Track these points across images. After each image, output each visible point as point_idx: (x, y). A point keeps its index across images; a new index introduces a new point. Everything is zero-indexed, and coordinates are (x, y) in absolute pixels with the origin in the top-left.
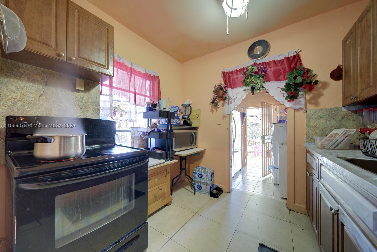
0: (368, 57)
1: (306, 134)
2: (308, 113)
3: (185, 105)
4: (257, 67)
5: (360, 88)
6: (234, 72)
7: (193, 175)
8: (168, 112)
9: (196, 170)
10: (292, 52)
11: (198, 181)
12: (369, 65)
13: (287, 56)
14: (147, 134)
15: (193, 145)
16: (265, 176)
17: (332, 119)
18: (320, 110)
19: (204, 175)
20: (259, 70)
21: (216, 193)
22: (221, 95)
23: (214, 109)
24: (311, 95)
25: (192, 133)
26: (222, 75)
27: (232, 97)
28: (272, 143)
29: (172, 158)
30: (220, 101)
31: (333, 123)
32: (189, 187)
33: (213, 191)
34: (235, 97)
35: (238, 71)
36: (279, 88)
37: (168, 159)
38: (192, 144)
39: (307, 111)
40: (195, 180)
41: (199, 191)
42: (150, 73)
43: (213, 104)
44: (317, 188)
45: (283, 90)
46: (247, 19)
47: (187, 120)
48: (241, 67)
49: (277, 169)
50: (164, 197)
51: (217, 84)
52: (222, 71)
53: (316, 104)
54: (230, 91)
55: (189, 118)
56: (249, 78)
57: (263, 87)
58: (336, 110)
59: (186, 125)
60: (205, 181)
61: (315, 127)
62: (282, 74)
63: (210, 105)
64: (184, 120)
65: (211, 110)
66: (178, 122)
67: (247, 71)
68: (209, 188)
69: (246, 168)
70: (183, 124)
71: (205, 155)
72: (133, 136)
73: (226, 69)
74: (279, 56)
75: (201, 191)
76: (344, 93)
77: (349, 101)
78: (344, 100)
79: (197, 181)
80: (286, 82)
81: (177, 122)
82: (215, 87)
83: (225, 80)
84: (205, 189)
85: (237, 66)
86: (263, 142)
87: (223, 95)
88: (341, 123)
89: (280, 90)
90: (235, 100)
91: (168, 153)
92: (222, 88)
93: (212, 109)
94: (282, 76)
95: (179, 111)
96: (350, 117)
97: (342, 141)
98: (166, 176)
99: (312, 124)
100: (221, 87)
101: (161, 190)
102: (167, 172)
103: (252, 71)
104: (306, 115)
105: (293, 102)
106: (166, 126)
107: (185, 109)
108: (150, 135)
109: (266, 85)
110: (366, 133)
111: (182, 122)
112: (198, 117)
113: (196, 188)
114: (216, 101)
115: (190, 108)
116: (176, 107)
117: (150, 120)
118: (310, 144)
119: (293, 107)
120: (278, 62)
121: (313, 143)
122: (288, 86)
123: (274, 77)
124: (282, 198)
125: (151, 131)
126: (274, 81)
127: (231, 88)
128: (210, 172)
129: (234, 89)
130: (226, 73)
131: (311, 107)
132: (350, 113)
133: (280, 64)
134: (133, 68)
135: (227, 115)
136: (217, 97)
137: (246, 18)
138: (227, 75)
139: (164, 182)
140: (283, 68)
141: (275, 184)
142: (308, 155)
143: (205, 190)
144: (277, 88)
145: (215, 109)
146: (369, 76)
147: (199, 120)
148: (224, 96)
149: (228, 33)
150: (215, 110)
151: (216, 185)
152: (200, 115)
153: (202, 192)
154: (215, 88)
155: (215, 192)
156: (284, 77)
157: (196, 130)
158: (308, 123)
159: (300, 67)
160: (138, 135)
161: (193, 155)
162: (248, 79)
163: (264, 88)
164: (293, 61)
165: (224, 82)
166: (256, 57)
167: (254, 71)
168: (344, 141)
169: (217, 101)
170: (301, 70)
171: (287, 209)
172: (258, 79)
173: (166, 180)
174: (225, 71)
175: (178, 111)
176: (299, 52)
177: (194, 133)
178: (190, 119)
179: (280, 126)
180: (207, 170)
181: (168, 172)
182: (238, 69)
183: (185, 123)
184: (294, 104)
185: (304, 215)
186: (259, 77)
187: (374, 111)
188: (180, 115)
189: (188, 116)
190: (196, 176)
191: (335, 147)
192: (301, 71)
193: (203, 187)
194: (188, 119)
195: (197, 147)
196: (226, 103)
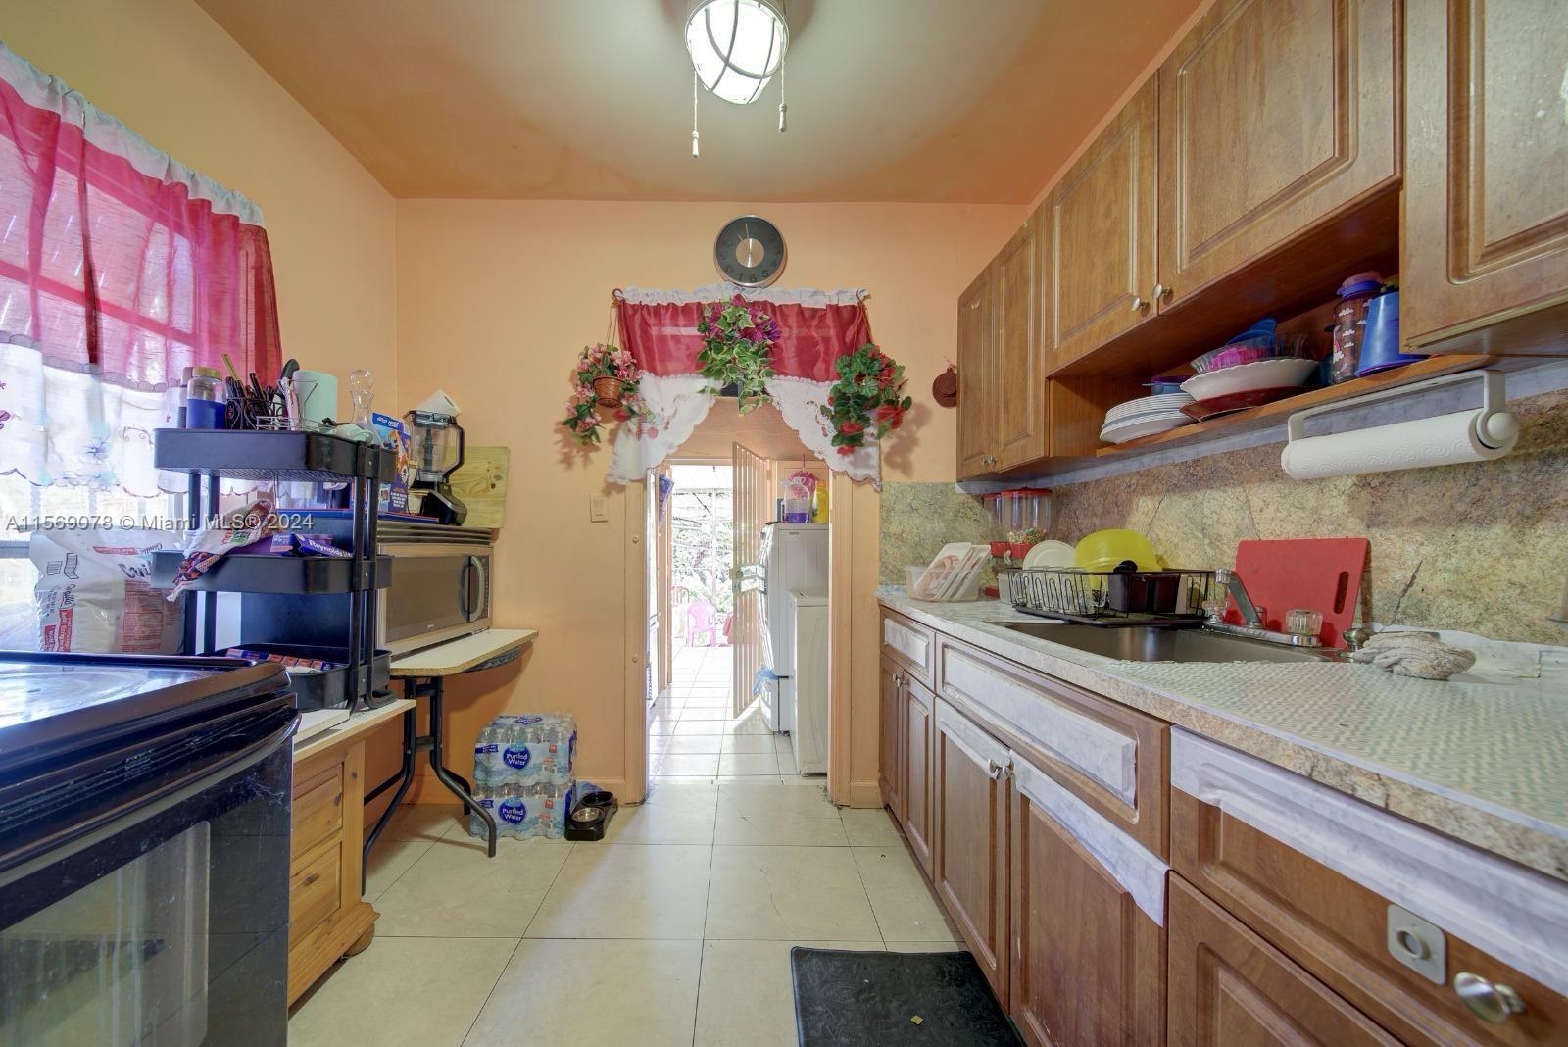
0: (1024, 359)
1: (880, 560)
2: (885, 495)
3: (428, 417)
4: (754, 316)
5: (1002, 438)
6: (663, 311)
7: (477, 763)
8: (358, 443)
9: (493, 734)
10: (846, 292)
11: (506, 784)
12: (1025, 379)
13: (834, 302)
14: (202, 566)
15: (473, 617)
16: (742, 710)
17: (936, 515)
18: (912, 487)
19: (538, 752)
20: (757, 325)
21: (592, 819)
22: (612, 395)
23: (578, 452)
24: (893, 441)
25: (470, 558)
26: (615, 311)
27: (656, 410)
28: (765, 593)
29: (378, 696)
30: (605, 420)
31: (938, 526)
32: (450, 828)
33: (578, 813)
34: (668, 412)
35: (680, 311)
36: (813, 402)
37: (360, 700)
38: (469, 613)
39: (884, 489)
40: (490, 784)
41: (512, 832)
42: (204, 194)
43: (574, 430)
44: (927, 718)
45: (823, 413)
46: (783, 130)
47: (439, 491)
48: (693, 300)
49: (782, 681)
50: (329, 919)
51: (593, 346)
52: (615, 291)
53: (906, 468)
54: (648, 383)
55: (449, 487)
56: (726, 348)
57: (764, 392)
58: (943, 490)
59: (437, 520)
60: (543, 776)
61: (899, 537)
62: (821, 359)
63: (556, 431)
64: (425, 492)
65: (559, 457)
66: (398, 502)
67: (715, 318)
68: (559, 803)
69: (670, 693)
70: (420, 514)
71: (533, 657)
72: (61, 581)
73: (630, 289)
74: (815, 294)
75: (519, 827)
76: (962, 444)
77: (978, 468)
78: (962, 465)
79: (502, 787)
80: (831, 388)
81: (391, 502)
82: (586, 357)
83: (626, 337)
84: (541, 816)
85: (677, 292)
86: (736, 588)
87: (621, 397)
88: (953, 528)
89: (815, 410)
90: (668, 423)
91: (362, 670)
92: (618, 367)
93: (566, 450)
94: (820, 366)
95: (404, 444)
96: (970, 514)
97: (966, 577)
98: (339, 799)
99: (894, 529)
100: (614, 360)
101: (312, 886)
102: (348, 775)
103: (734, 324)
104: (881, 498)
105: (851, 457)
106: (347, 521)
107: (429, 438)
108: (227, 572)
109: (773, 387)
110: (1005, 555)
111: (415, 504)
112: (494, 481)
113: (498, 820)
114: (588, 419)
115: (453, 434)
116: (387, 425)
117: (205, 480)
118: (888, 588)
119: (851, 471)
120: (810, 312)
121: (895, 587)
122: (840, 399)
123: (800, 363)
124: (806, 774)
125: (235, 551)
126: (799, 377)
127: (652, 374)
128: (564, 733)
129: (665, 378)
130: (633, 306)
131: (893, 477)
132: (970, 500)
133: (815, 323)
134: (71, 117)
135: (633, 481)
136: (594, 401)
137: (781, 127)
138: (637, 319)
139: (332, 836)
140: (823, 338)
141: (774, 733)
142: (889, 622)
143: (540, 820)
144: (808, 403)
145: (582, 453)
146: (1025, 409)
147: (505, 496)
148: (624, 402)
149: (696, 151)
150: (578, 459)
151: (588, 785)
152: (507, 474)
153: (528, 830)
154: (587, 361)
155: (588, 814)
156: (827, 370)
157: (488, 544)
158: (885, 524)
159: (869, 346)
160: (106, 578)
161: (490, 664)
162: (719, 350)
163: (768, 394)
164: (851, 324)
165: (624, 343)
166: (742, 275)
167: (742, 325)
168: (970, 577)
169: (593, 421)
170: (873, 359)
171: (829, 806)
172: (751, 357)
173: (340, 821)
174: (625, 296)
175: (400, 443)
176: (865, 297)
177: (480, 558)
178: (452, 488)
179: (791, 534)
180: (548, 728)
181: (354, 775)
182: (680, 304)
183: (432, 507)
184: (854, 464)
185: (874, 812)
186: (755, 353)
187: (1020, 499)
188: (405, 467)
189: (447, 475)
190: (497, 762)
191: (952, 596)
192: (875, 360)
193: (533, 804)
194: (446, 488)
195: (489, 628)
196: (630, 431)
